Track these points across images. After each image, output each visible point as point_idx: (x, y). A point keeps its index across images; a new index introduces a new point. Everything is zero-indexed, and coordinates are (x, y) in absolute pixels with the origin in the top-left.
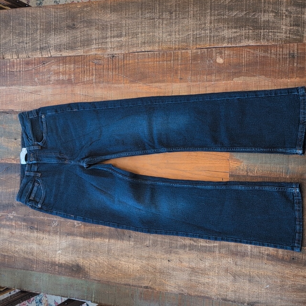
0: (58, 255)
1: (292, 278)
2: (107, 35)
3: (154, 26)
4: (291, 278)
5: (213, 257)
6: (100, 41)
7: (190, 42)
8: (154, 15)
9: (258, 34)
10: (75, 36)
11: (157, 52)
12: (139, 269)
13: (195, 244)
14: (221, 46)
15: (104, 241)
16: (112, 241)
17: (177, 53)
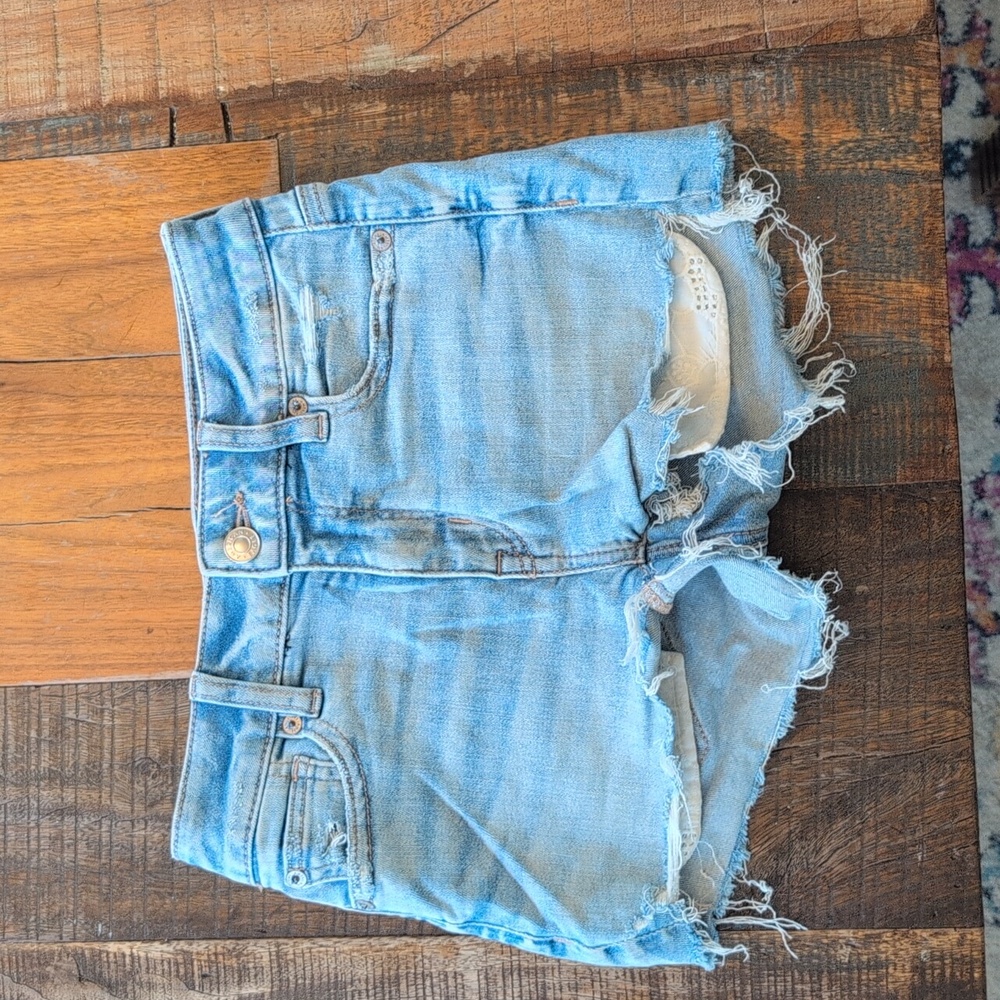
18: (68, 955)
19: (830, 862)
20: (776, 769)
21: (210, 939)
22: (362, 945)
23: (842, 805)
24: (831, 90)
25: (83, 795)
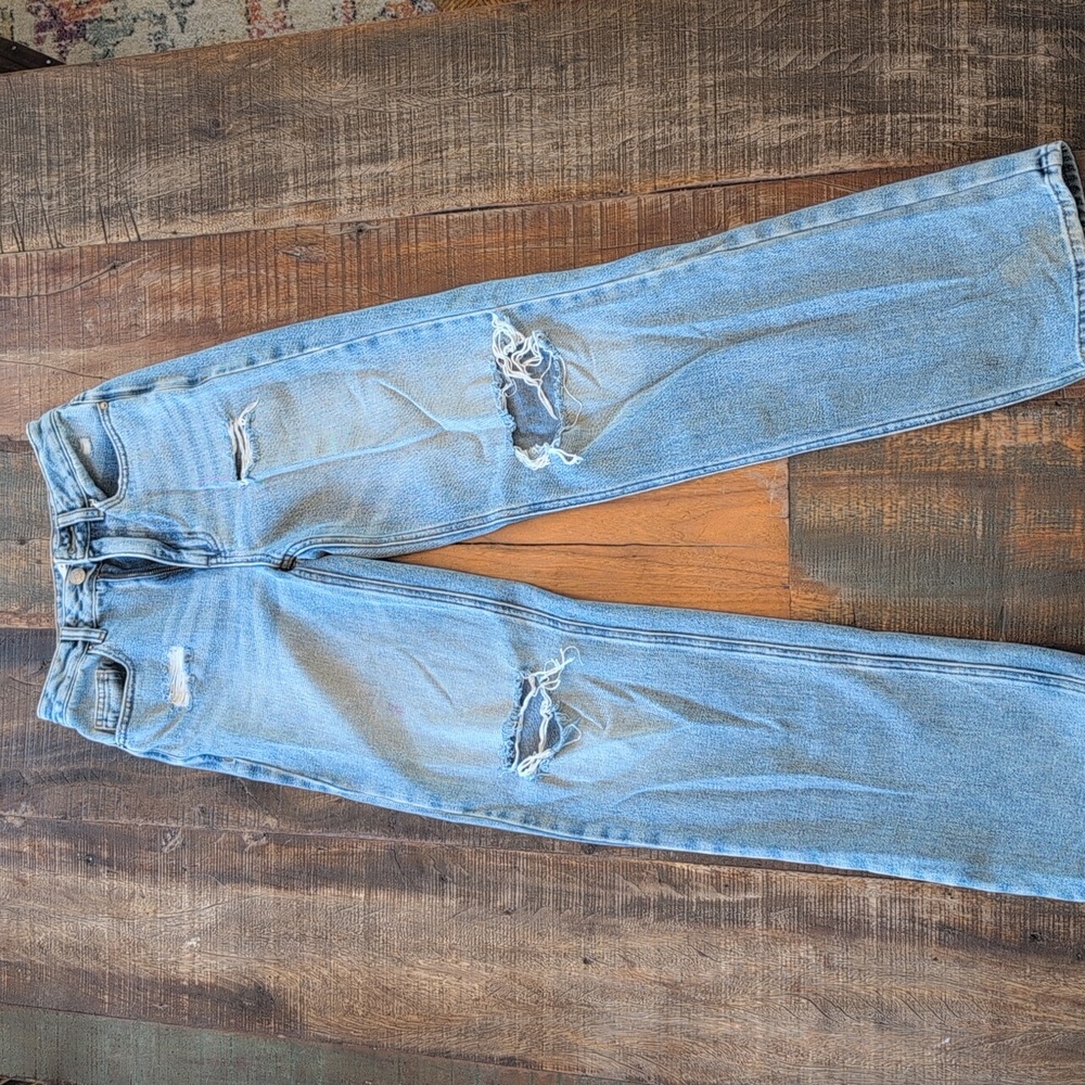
0: (189, 956)
1: (1034, 1007)
2: (336, 157)
3: (502, 117)
4: (1029, 1009)
5: (745, 940)
6: (313, 177)
7: (632, 167)
8: (500, 76)
9: (874, 131)
10: (221, 163)
11: (515, 210)
12: (479, 994)
13: (680, 896)
14: (744, 179)
15: (351, 897)
16: (381, 896)
17: (586, 211)
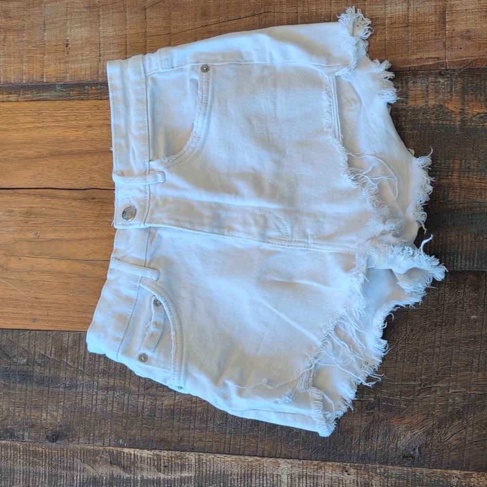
18: (106, 453)
19: (451, 440)
20: (429, 396)
21: (169, 450)
22: (236, 459)
23: (458, 414)
24: (475, 89)
25: (117, 381)
